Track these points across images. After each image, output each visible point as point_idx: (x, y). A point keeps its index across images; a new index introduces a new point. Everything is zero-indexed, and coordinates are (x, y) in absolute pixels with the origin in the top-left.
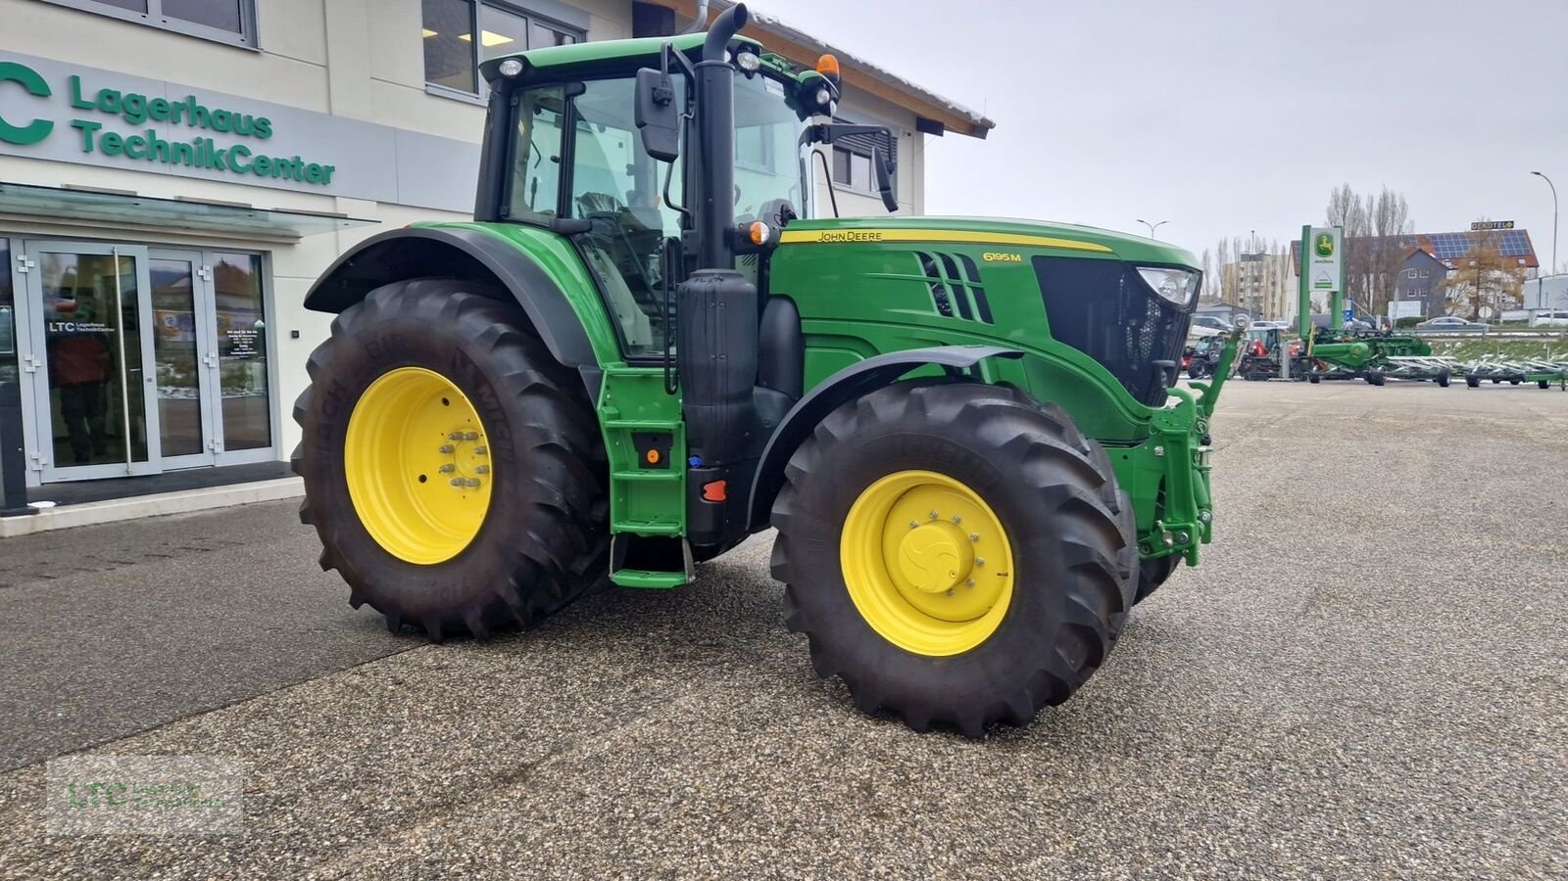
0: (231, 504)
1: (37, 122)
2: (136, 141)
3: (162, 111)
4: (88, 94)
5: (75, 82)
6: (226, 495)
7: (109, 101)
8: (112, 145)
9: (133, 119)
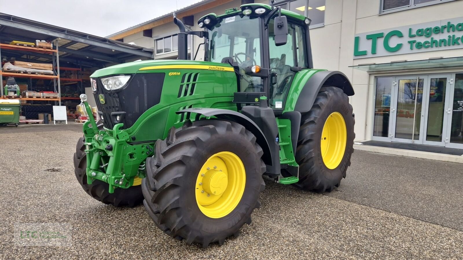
0: (399, 155)
1: (398, 45)
2: (426, 43)
3: (437, 30)
4: (414, 33)
5: (410, 30)
6: (397, 152)
7: (420, 33)
8: (419, 46)
9: (428, 36)
